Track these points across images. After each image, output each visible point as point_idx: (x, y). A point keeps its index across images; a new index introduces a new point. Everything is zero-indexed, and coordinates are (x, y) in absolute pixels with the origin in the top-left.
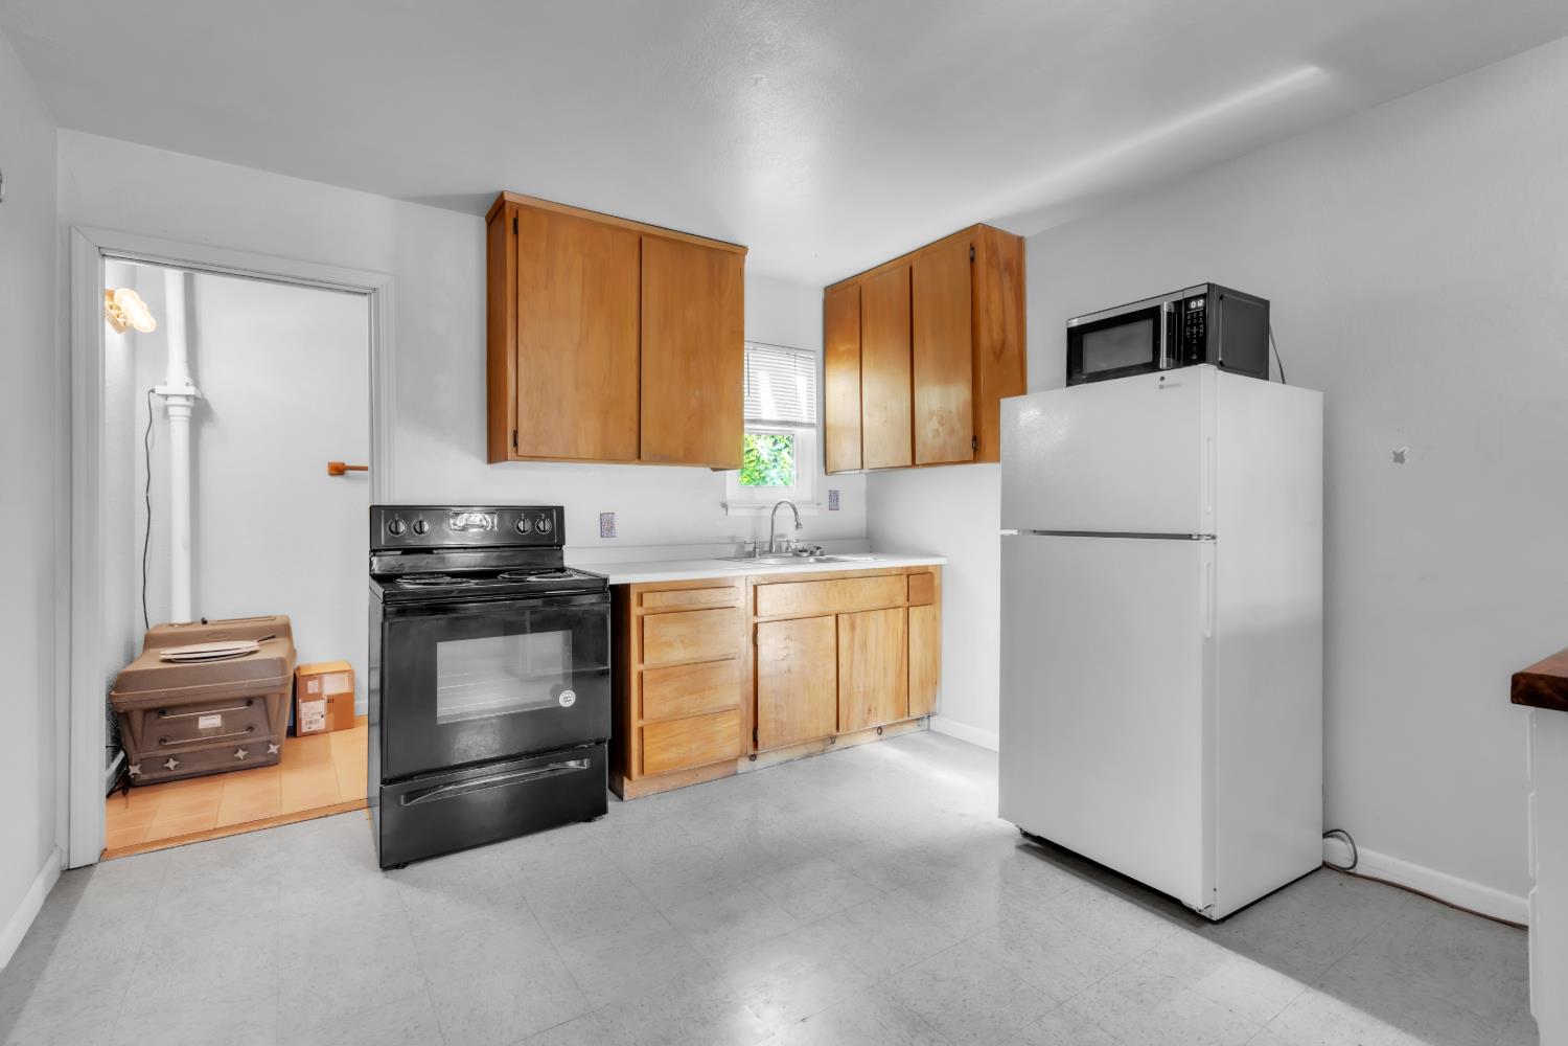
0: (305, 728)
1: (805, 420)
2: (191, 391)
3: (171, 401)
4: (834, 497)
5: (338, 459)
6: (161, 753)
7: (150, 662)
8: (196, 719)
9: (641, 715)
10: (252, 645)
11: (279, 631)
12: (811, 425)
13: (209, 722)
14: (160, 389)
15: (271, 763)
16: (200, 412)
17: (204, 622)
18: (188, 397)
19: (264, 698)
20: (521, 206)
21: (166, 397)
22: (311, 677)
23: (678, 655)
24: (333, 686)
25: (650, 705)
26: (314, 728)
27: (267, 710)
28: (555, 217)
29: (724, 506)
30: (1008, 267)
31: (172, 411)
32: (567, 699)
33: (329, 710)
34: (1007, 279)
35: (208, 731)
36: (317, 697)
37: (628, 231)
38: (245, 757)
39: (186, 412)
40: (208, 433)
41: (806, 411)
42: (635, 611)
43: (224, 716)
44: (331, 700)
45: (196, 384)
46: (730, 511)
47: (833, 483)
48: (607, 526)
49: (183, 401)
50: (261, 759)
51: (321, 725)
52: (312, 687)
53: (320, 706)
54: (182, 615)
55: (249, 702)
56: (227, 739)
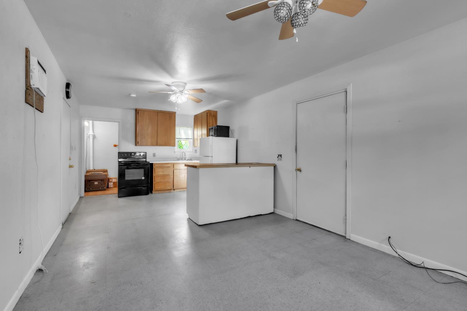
0: (110, 187)
1: (190, 138)
2: (93, 134)
3: (90, 136)
4: (196, 151)
5: (115, 144)
6: (89, 187)
7: (88, 174)
8: (94, 182)
9: (155, 182)
10: (102, 173)
11: (106, 171)
12: (192, 139)
13: (96, 183)
14: (89, 134)
15: (105, 190)
16: (94, 137)
17: (95, 170)
18: (92, 135)
19: (104, 180)
20: (139, 110)
21: (89, 135)
22: (111, 179)
23: (161, 173)
24: (114, 180)
25: (156, 180)
26: (111, 187)
27: (104, 182)
28: (144, 111)
29: (174, 152)
30: (214, 116)
31: (90, 137)
32: (143, 178)
33: (113, 184)
34: (213, 118)
35: (96, 184)
36: (112, 182)
37: (156, 112)
38: (101, 189)
39: (92, 137)
40: (95, 140)
41: (190, 136)
42: (154, 167)
43: (98, 182)
44: (114, 183)
45: (94, 133)
46: (176, 153)
47: (195, 148)
48: (154, 155)
49: (92, 136)
50: (103, 189)
51: (112, 186)
52: (111, 180)
53: (112, 183)
54: (91, 168)
55: (102, 180)
56: (98, 186)
